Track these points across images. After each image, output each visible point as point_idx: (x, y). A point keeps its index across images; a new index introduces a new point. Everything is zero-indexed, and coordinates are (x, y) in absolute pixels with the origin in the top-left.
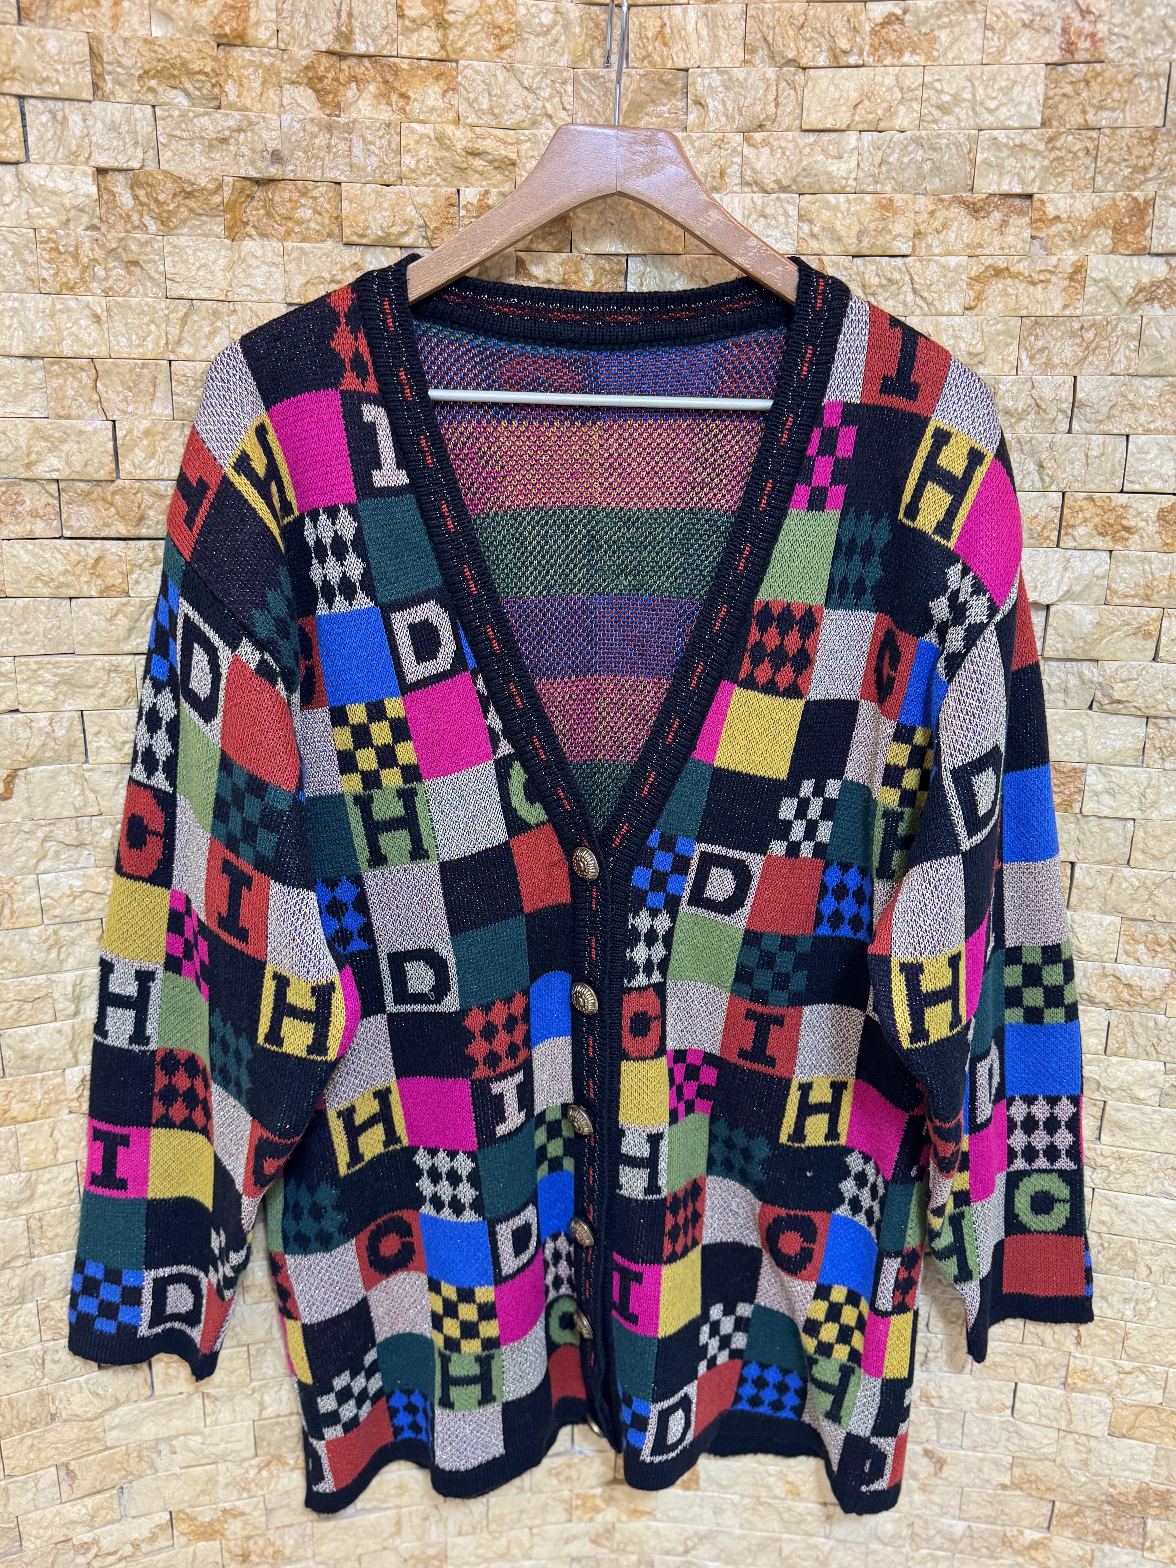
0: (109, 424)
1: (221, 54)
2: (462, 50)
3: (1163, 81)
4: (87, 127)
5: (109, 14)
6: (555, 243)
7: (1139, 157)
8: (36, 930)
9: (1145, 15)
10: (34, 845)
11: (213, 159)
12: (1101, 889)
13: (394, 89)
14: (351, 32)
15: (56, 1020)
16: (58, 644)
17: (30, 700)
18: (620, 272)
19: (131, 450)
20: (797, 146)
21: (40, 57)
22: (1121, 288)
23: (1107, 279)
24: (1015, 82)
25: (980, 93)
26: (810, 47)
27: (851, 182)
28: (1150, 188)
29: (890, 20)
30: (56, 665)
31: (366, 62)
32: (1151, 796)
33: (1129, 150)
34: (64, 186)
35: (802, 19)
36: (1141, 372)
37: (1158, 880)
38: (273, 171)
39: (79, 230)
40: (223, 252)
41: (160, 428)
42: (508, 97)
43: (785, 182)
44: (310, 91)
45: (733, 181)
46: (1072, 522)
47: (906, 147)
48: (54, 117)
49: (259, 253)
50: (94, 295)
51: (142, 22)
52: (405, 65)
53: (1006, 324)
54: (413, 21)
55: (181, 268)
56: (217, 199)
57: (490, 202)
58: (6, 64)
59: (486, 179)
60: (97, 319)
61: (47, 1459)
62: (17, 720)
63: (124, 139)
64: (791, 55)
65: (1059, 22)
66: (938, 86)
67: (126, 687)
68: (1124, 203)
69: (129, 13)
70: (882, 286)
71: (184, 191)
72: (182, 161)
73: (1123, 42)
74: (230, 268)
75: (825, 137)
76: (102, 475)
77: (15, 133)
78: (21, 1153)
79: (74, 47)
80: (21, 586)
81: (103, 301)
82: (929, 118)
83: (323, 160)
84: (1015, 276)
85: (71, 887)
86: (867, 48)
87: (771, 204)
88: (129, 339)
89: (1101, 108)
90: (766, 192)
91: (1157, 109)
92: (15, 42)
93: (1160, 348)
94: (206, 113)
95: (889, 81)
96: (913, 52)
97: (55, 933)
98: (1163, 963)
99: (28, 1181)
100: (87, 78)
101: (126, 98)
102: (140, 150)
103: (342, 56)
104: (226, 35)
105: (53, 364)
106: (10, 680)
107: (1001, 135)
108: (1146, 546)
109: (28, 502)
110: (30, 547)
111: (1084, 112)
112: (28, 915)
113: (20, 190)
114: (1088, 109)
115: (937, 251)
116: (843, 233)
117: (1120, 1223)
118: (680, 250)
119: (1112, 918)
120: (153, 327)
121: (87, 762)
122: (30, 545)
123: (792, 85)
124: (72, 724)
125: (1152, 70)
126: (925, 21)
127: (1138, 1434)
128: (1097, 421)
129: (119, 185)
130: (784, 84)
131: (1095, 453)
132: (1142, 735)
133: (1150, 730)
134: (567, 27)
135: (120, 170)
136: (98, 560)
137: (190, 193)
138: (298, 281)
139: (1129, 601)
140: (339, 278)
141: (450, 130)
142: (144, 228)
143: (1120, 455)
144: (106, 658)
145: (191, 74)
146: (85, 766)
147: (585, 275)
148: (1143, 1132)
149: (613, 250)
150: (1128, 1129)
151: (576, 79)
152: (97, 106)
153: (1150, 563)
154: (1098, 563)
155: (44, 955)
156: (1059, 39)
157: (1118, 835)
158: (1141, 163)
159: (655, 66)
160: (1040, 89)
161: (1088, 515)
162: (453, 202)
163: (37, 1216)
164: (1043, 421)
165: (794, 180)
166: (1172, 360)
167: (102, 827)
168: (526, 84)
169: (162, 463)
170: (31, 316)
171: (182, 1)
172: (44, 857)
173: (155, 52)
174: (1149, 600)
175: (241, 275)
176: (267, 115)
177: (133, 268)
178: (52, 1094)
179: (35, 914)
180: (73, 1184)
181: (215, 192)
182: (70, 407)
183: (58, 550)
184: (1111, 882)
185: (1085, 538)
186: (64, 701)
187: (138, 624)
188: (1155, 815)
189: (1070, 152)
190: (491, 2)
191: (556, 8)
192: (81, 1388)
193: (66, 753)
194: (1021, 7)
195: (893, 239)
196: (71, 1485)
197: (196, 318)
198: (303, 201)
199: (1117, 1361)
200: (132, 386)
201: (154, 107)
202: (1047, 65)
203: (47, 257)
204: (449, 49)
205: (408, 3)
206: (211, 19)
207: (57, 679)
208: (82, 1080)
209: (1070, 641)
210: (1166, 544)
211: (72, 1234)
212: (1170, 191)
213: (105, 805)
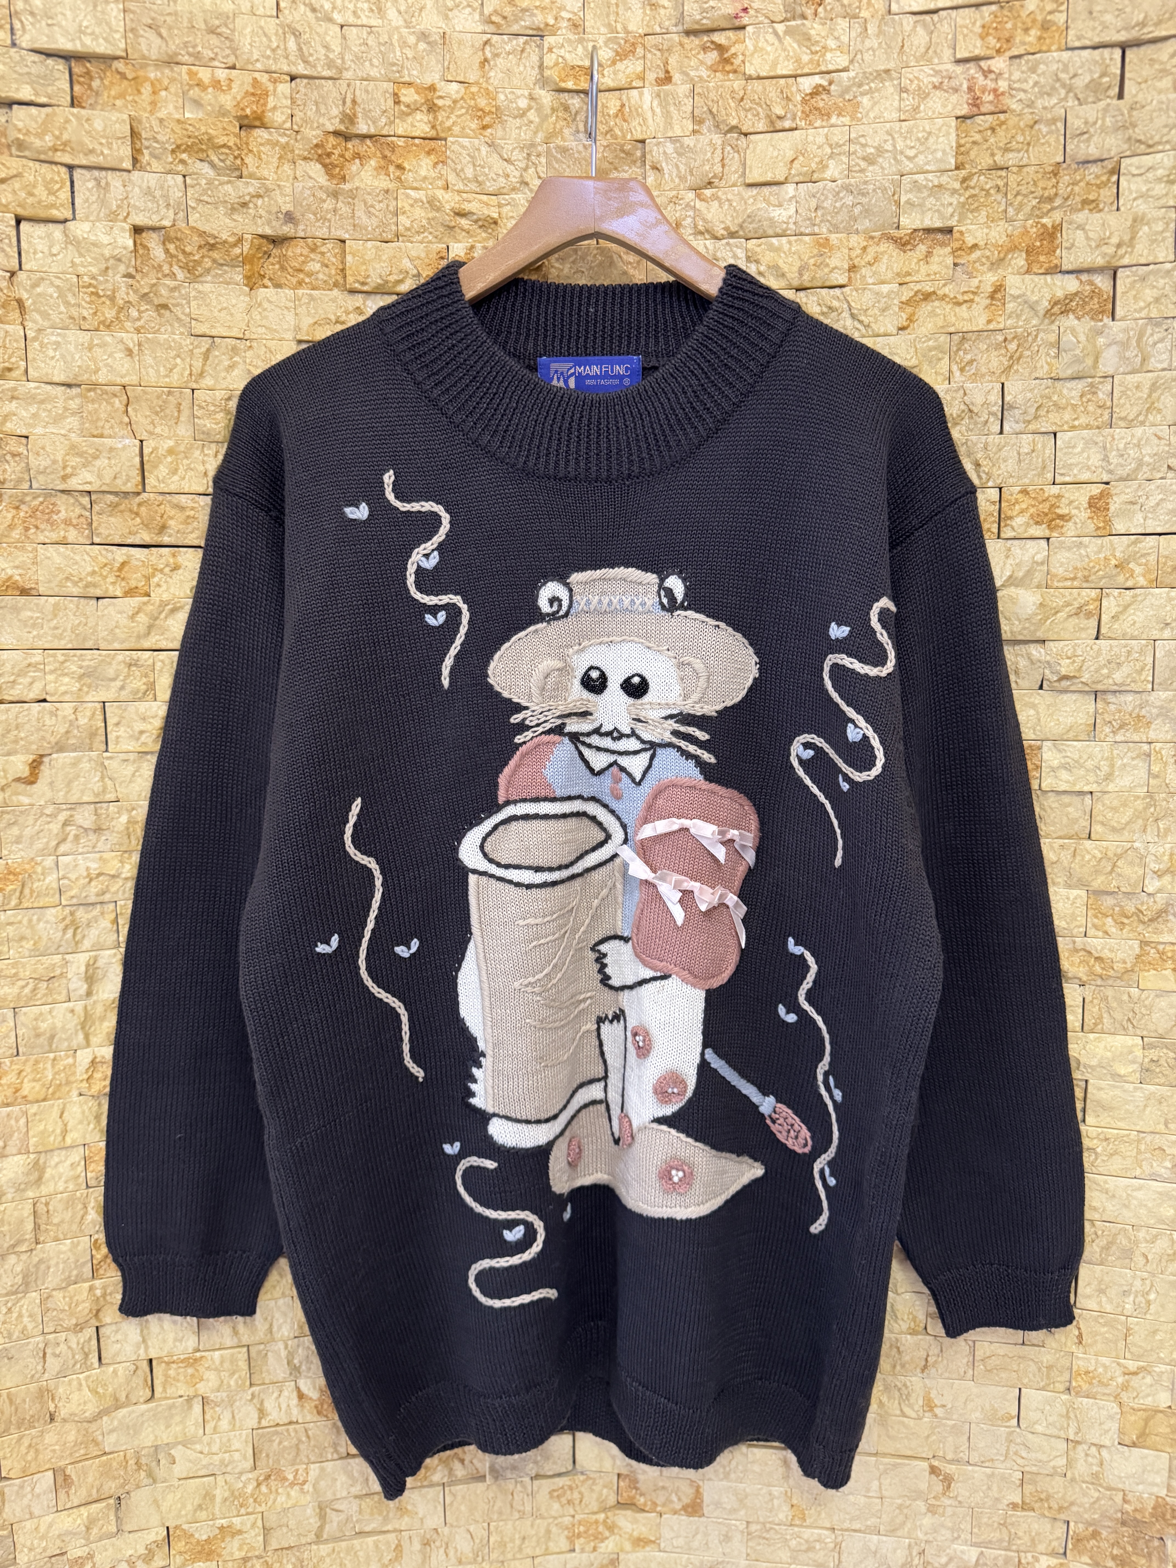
0: (138, 443)
1: (243, 133)
2: (449, 129)
3: (1060, 125)
4: (127, 192)
5: (148, 100)
7: (1045, 189)
8: (53, 910)
9: (1039, 71)
10: (55, 827)
11: (235, 220)
12: (1066, 863)
13: (391, 162)
14: (354, 115)
15: (69, 1000)
16: (84, 640)
17: (56, 689)
19: (156, 466)
20: (742, 198)
21: (87, 132)
22: (1037, 302)
23: (1024, 295)
24: (930, 133)
25: (900, 145)
26: (750, 116)
27: (792, 226)
28: (1057, 216)
29: (817, 91)
30: (81, 659)
31: (368, 142)
32: (1105, 769)
33: (1035, 184)
34: (105, 239)
35: (741, 93)
36: (1063, 375)
37: (1119, 851)
38: (287, 230)
39: (117, 278)
40: (242, 298)
41: (182, 448)
42: (490, 167)
43: (733, 229)
44: (319, 166)
45: (687, 230)
46: (1009, 513)
47: (838, 193)
48: (99, 184)
49: (274, 299)
50: (128, 332)
51: (176, 108)
52: (401, 142)
53: (936, 340)
54: (408, 106)
55: (204, 310)
56: (237, 251)
57: (476, 255)
58: (57, 138)
59: (472, 236)
60: (129, 352)
61: (46, 1463)
62: (44, 707)
63: (157, 202)
64: (734, 122)
65: (965, 82)
66: (862, 140)
67: (144, 680)
68: (1035, 230)
69: (166, 101)
70: (823, 314)
71: (208, 243)
72: (208, 220)
73: (1022, 95)
74: (248, 311)
75: (766, 190)
76: (130, 487)
77: (64, 196)
78: (31, 1133)
79: (117, 126)
80: (53, 585)
81: (135, 337)
82: (857, 168)
83: (329, 221)
84: (942, 298)
85: (88, 869)
86: (799, 114)
87: (722, 249)
88: (158, 371)
89: (1007, 150)
90: (716, 238)
91: (1057, 149)
92: (67, 121)
93: (1078, 352)
94: (229, 182)
95: (820, 140)
96: (839, 115)
97: (72, 914)
98: (1131, 935)
99: (36, 1163)
100: (127, 151)
101: (160, 169)
102: (171, 211)
103: (347, 137)
104: (247, 116)
105: (89, 390)
106: (39, 670)
107: (920, 178)
108: (1080, 532)
109: (63, 512)
110: (63, 551)
111: (993, 155)
112: (47, 895)
113: (66, 243)
114: (996, 151)
115: (870, 281)
116: (786, 270)
117: (1111, 1209)
119: (1079, 892)
120: (178, 360)
121: (107, 751)
122: (62, 548)
123: (736, 149)
125: (1049, 116)
126: (848, 89)
127: (1149, 1442)
128: (1025, 422)
129: (153, 241)
130: (729, 148)
131: (1026, 451)
132: (1092, 710)
133: (1099, 706)
134: (539, 110)
135: (154, 229)
136: (123, 564)
137: (213, 245)
138: (307, 322)
139: (1068, 583)
140: (342, 319)
141: (440, 193)
142: (173, 276)
143: (1049, 452)
144: (128, 653)
145: (217, 148)
146: (105, 754)
148: (1127, 1111)
150: (1111, 1109)
152: (136, 174)
153: (1086, 547)
154: (1036, 550)
155: (61, 934)
156: (966, 96)
157: (1077, 810)
158: (1046, 195)
159: (616, 139)
160: (953, 137)
161: (1024, 507)
162: (443, 255)
163: (43, 1200)
164: (976, 423)
165: (741, 226)
166: (1089, 362)
167: (118, 813)
168: (506, 157)
169: (184, 478)
170: (72, 348)
171: (210, 90)
172: (64, 840)
173: (186, 130)
174: (1087, 581)
175: (258, 317)
176: (282, 183)
177: (162, 311)
178: (63, 1075)
179: (54, 895)
180: (81, 1168)
181: (235, 245)
182: (103, 427)
183: (88, 554)
184: (1074, 856)
185: (1023, 528)
186: (87, 693)
187: (157, 622)
188: (1111, 787)
189: (983, 190)
190: (474, 89)
191: (530, 94)
192: (80, 1385)
193: (88, 741)
194: (931, 72)
195: (831, 272)
196: (67, 1492)
197: (217, 353)
198: (312, 256)
199: (1122, 1361)
200: (159, 411)
201: (184, 176)
202: (957, 118)
203: (88, 299)
204: (438, 128)
205: (404, 91)
206: (235, 103)
207: (82, 671)
208: (92, 1062)
209: (1017, 623)
210: (1098, 528)
211: (78, 1220)
212: (1074, 217)
213: (122, 791)
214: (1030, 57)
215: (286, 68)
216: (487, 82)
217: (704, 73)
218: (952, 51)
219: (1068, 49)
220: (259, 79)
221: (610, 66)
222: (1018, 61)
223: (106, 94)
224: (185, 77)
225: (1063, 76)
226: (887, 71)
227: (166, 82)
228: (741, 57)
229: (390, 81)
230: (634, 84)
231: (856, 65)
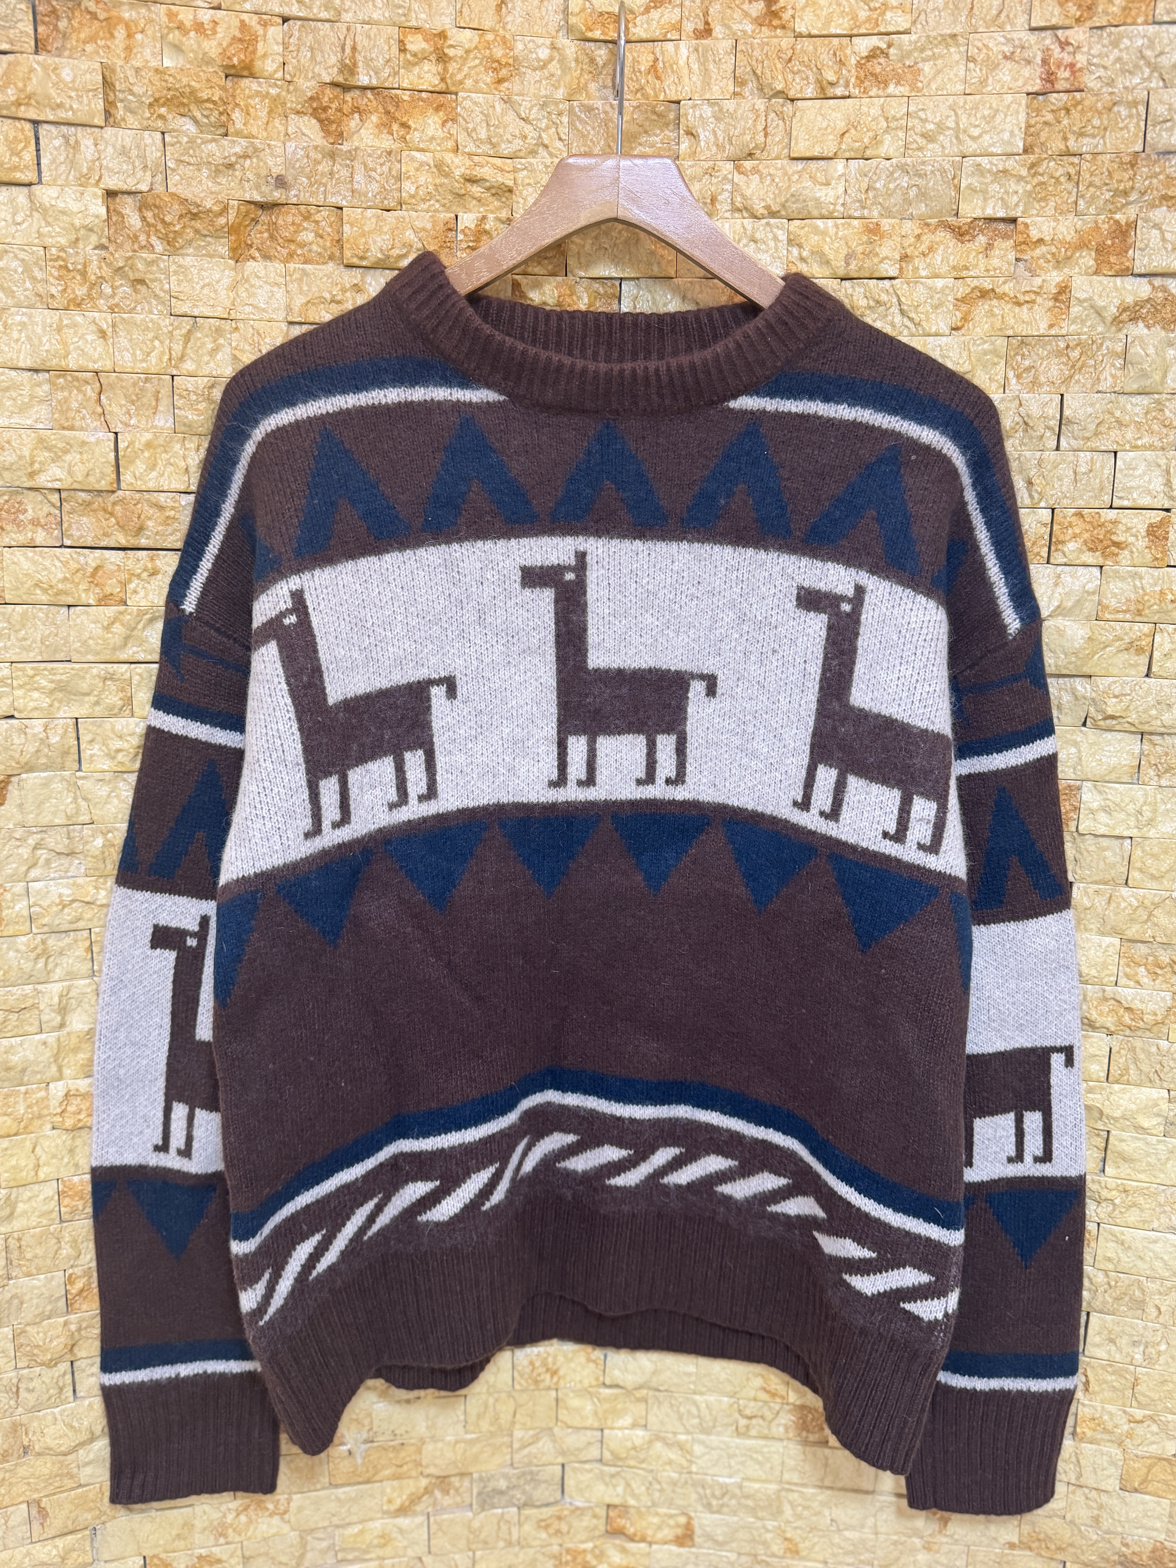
0: (112, 436)
1: (229, 84)
2: (461, 82)
3: (1142, 109)
4: (99, 152)
5: (122, 46)
6: (550, 267)
7: (1120, 181)
8: (24, 939)
9: (1122, 46)
10: (25, 852)
11: (219, 184)
12: (1099, 910)
13: (395, 119)
14: (355, 65)
15: (41, 1032)
16: (55, 651)
17: (25, 706)
18: (614, 295)
19: (132, 462)
20: (785, 174)
21: (54, 84)
22: (1105, 307)
23: (1090, 299)
24: (997, 111)
25: (963, 123)
26: (798, 80)
27: (839, 207)
28: (1132, 212)
29: (874, 54)
30: (52, 672)
31: (369, 94)
32: (1147, 814)
33: (1110, 175)
34: (74, 206)
35: (790, 53)
36: (1127, 389)
37: (1156, 900)
38: (278, 195)
39: (88, 250)
40: (227, 272)
41: (161, 441)
42: (505, 127)
43: (775, 208)
44: (314, 121)
45: (723, 207)
46: (1061, 538)
47: (892, 173)
48: (67, 141)
49: (262, 273)
50: (100, 311)
51: (153, 54)
52: (406, 96)
53: (993, 343)
54: (415, 55)
55: (185, 287)
56: (222, 221)
57: (487, 227)
58: (21, 91)
59: (483, 205)
60: (103, 334)
61: (19, 1496)
62: (12, 726)
63: (133, 163)
64: (779, 87)
65: (1039, 53)
66: (922, 115)
67: (121, 695)
68: (1106, 226)
69: (142, 45)
70: (870, 308)
71: (190, 212)
72: (189, 185)
73: (1101, 72)
74: (234, 287)
75: (813, 165)
76: (103, 485)
77: (29, 156)
79: (88, 76)
80: (20, 592)
81: (109, 317)
82: (915, 146)
83: (325, 185)
84: (1001, 297)
85: (60, 896)
86: (853, 80)
87: (760, 229)
88: (134, 355)
89: (1081, 134)
90: (756, 217)
91: (1136, 135)
92: (32, 70)
93: (1145, 366)
94: (213, 140)
95: (875, 111)
96: (898, 83)
97: (43, 942)
98: (1164, 986)
99: (8, 1198)
100: (100, 105)
101: (136, 125)
102: (149, 173)
103: (346, 88)
104: (234, 66)
105: (59, 377)
106: (6, 685)
107: (984, 161)
108: (1136, 562)
109: (30, 511)
110: (30, 554)
111: (1065, 139)
112: (17, 923)
113: (32, 210)
114: (1069, 136)
115: (923, 273)
116: (831, 257)
117: (1127, 1260)
118: (673, 274)
119: (1112, 939)
120: (157, 343)
121: (80, 770)
122: (30, 552)
123: (781, 116)
124: (66, 731)
125: (1130, 98)
126: (909, 54)
127: (1150, 1488)
128: (1084, 438)
129: (128, 207)
130: (773, 115)
131: (1083, 470)
132: (1137, 752)
133: (1145, 747)
134: (562, 61)
135: (129, 193)
136: (97, 569)
137: (195, 215)
138: (299, 301)
139: (1120, 616)
140: (339, 298)
141: (449, 157)
142: (150, 247)
143: (1108, 471)
144: (102, 666)
145: (200, 102)
146: (79, 774)
147: (579, 298)
148: (1149, 1164)
149: (607, 274)
150: (1132, 1160)
151: (571, 111)
152: (109, 132)
153: (1141, 578)
154: (1089, 578)
155: (30, 964)
156: (1039, 70)
157: (1115, 854)
158: (1121, 187)
159: (647, 99)
160: (1022, 117)
161: (1078, 531)
162: (451, 227)
163: (16, 1235)
164: (1031, 438)
165: (783, 206)
166: (1157, 377)
167: (93, 836)
168: (523, 115)
169: (163, 475)
170: (39, 330)
171: (192, 34)
172: (34, 865)
173: (166, 81)
174: (1140, 615)
175: (244, 295)
176: (273, 143)
177: (139, 287)
178: (35, 1109)
179: (24, 923)
180: (54, 1203)
181: (220, 214)
182: (73, 419)
183: (58, 558)
184: (1109, 902)
185: (1076, 554)
186: (59, 708)
187: (135, 633)
188: (1152, 833)
189: (1052, 177)
190: (490, 37)
191: (552, 44)
192: (56, 1419)
193: (59, 760)
194: (1002, 40)
195: (881, 262)
196: (42, 1524)
197: (199, 335)
198: (305, 225)
199: (1128, 1409)
200: (135, 400)
201: (163, 133)
202: (1028, 94)
203: (56, 274)
204: (449, 81)
205: (410, 38)
206: (220, 51)
207: (53, 685)
208: (66, 1095)
209: (1063, 656)
210: (1157, 559)
211: (51, 1255)
212: (1151, 215)
213: (97, 813)
214: (1113, 29)
215: (277, 10)
216: (504, 28)
217: (749, 28)
218: (1027, 17)
219: (1155, 23)
220: (247, 21)
221: (643, 14)
222: (1099, 32)
223: (74, 36)
224: (165, 19)
225: (1148, 53)
226: (954, 36)
227: (142, 23)
228: (790, 12)
229: (394, 25)
230: (669, 36)
231: (919, 26)
